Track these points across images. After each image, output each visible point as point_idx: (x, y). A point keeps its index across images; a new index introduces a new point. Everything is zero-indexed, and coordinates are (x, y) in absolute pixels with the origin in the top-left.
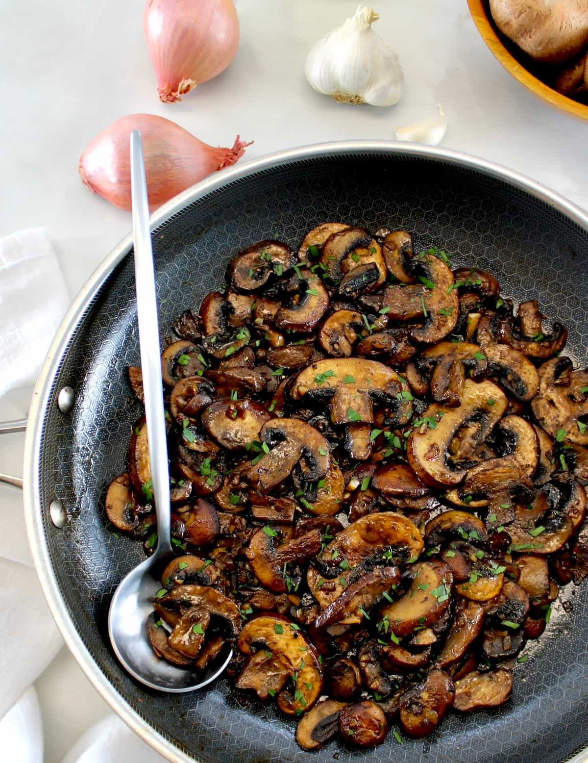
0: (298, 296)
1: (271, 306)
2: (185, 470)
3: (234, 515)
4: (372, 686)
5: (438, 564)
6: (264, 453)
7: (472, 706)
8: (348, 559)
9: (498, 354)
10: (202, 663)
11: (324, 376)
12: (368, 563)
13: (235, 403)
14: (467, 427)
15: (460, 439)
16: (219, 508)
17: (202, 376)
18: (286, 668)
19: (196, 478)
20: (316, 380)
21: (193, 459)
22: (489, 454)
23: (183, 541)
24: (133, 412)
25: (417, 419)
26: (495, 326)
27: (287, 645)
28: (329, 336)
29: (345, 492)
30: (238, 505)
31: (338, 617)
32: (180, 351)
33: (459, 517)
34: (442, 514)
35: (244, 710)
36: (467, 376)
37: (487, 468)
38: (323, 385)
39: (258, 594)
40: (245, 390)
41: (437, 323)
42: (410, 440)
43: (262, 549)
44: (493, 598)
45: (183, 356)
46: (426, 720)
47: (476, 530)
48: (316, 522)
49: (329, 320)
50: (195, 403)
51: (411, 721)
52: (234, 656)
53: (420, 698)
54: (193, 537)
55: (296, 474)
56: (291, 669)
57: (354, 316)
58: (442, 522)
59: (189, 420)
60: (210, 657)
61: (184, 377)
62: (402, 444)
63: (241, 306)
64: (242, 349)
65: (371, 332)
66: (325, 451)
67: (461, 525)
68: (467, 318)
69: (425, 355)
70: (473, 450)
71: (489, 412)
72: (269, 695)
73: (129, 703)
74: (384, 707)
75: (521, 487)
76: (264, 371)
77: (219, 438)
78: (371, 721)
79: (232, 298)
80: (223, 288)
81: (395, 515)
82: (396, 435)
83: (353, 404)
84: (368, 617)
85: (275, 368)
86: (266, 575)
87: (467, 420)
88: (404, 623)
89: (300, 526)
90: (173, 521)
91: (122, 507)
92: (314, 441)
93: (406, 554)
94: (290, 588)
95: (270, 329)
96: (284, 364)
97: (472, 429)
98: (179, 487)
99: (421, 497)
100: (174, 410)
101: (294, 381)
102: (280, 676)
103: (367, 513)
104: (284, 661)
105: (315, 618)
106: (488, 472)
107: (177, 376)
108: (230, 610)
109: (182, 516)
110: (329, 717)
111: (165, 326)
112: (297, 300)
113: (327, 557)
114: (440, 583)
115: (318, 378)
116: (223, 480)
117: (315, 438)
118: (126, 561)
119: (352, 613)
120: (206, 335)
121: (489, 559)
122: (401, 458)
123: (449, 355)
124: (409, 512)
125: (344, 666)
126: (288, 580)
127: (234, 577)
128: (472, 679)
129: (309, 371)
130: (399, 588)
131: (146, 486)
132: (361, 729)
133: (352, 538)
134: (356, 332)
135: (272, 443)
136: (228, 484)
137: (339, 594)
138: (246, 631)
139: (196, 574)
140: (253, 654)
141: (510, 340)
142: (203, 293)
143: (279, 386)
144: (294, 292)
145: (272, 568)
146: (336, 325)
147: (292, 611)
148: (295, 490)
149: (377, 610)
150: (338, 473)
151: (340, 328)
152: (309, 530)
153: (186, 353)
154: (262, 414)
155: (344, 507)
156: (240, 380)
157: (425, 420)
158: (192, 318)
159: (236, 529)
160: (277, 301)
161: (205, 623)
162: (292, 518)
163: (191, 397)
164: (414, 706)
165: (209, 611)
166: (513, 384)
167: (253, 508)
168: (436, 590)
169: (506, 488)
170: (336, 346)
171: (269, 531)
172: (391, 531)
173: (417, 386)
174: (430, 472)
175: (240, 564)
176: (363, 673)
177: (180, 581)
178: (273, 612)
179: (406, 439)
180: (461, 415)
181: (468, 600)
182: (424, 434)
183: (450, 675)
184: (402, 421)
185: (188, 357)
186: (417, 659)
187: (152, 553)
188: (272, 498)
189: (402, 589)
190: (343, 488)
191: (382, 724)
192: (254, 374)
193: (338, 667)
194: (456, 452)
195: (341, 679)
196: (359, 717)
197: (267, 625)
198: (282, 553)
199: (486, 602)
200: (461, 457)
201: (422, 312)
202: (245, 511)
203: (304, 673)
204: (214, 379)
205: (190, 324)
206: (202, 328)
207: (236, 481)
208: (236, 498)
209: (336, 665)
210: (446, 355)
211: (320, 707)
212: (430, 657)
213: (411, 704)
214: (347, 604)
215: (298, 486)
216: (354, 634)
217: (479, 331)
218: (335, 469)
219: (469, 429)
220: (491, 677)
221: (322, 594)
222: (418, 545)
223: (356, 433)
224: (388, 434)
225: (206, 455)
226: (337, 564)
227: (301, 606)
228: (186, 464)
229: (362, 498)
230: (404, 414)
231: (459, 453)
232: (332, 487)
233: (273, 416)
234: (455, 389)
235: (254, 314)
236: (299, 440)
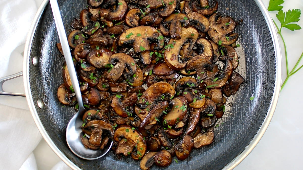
0: (115, 6)
1: (106, 11)
2: (85, 78)
3: (105, 92)
4: (164, 145)
5: (181, 97)
6: (112, 68)
7: (201, 146)
8: (149, 101)
9: (193, 16)
10: (103, 147)
11: (129, 35)
12: (156, 101)
13: (98, 51)
14: (185, 45)
15: (183, 50)
16: (99, 90)
17: (85, 43)
18: (133, 144)
19: (89, 81)
20: (126, 37)
21: (86, 74)
22: (195, 54)
23: (88, 104)
24: (61, 60)
25: (166, 46)
26: (191, 5)
27: (131, 135)
28: (129, 20)
29: (144, 77)
30: (106, 88)
31: (148, 123)
32: (75, 34)
33: (187, 79)
34: (181, 79)
35: (121, 161)
36: (182, 26)
37: (194, 60)
38: (130, 39)
39: (118, 119)
40: (101, 45)
41: (169, 8)
42: (164, 54)
43: (117, 103)
44: (203, 107)
45: (76, 36)
46: (184, 154)
47: (193, 83)
48: (135, 90)
49: (128, 14)
50: (83, 54)
51: (180, 155)
52: (113, 142)
53: (182, 146)
54: (91, 102)
55: (125, 73)
56: (134, 144)
57: (137, 11)
58: (181, 81)
59: (83, 60)
60: (105, 145)
61: (78, 44)
62: (162, 56)
63: (95, 13)
64: (98, 30)
65: (145, 15)
66: (134, 64)
67: (188, 82)
68: (180, 4)
69: (166, 20)
70: (188, 54)
71: (192, 38)
72: (128, 154)
73: (78, 166)
74: (170, 151)
75: (207, 65)
76: (107, 37)
77: (95, 65)
78: (166, 157)
79: (91, 10)
80: (87, 7)
81: (163, 82)
82: (159, 53)
83: (141, 44)
84: (159, 121)
85: (111, 35)
86: (119, 112)
87: (185, 43)
88: (172, 121)
89: (129, 92)
90: (83, 98)
91: (64, 96)
92: (129, 61)
93: (169, 96)
94: (129, 115)
95: (107, 21)
96: (114, 33)
97: (187, 46)
98: (83, 85)
99: (171, 74)
100: (76, 57)
101: (119, 39)
102: (131, 147)
103: (153, 83)
104: (131, 141)
105: (140, 124)
106: (194, 62)
107: (75, 44)
108: (109, 127)
109: (86, 96)
110: (151, 158)
111: (68, 26)
112: (115, 8)
113: (141, 102)
114: (183, 104)
115: (127, 37)
116: (99, 80)
117: (130, 59)
118: (69, 115)
119: (153, 120)
120: (83, 26)
121: (200, 93)
122: (162, 61)
123: (175, 19)
124: (168, 80)
125: (153, 139)
126: (128, 112)
127: (109, 114)
128: (199, 137)
129: (124, 34)
130: (169, 108)
131: (71, 87)
132: (162, 161)
133: (149, 93)
134: (139, 16)
135: (114, 64)
136: (101, 81)
137: (147, 114)
138: (116, 133)
139: (95, 116)
140: (120, 141)
141: (196, 10)
142: (80, 10)
143: (113, 41)
144: (114, 5)
145: (122, 109)
146: (131, 15)
147: (132, 123)
148: (126, 79)
149: (162, 118)
150: (140, 71)
151: (133, 16)
152: (133, 93)
153: (77, 35)
154: (109, 53)
155: (144, 82)
156: (98, 42)
157: (169, 45)
158: (77, 21)
159: (106, 97)
160: (108, 9)
161: (101, 133)
162: (126, 90)
163: (82, 51)
164: (180, 149)
165: (101, 129)
166: (200, 27)
167: (111, 88)
168: (181, 107)
169: (202, 66)
170: (132, 23)
171: (118, 96)
172: (162, 88)
173: (165, 33)
174: (173, 65)
175: (110, 109)
176: (160, 141)
177: (89, 120)
178: (125, 125)
179: (163, 53)
180: (182, 41)
181: (194, 109)
182: (169, 51)
183: (191, 136)
184: (161, 47)
185: (78, 36)
186: (178, 132)
187: (78, 111)
188: (117, 84)
189: (170, 108)
190: (143, 76)
191: (170, 158)
192: (103, 39)
193: (151, 140)
194: (182, 55)
195: (153, 144)
196: (161, 156)
197: (123, 130)
198: (124, 103)
199: (200, 108)
200: (185, 57)
201: (163, 4)
202: (109, 90)
203: (139, 144)
204: (89, 43)
205: (77, 23)
206: (82, 24)
207: (104, 80)
208: (104, 86)
209: (150, 140)
210: (174, 19)
211: (147, 155)
212: (183, 131)
213: (178, 149)
214: (150, 117)
215: (126, 78)
216: (155, 127)
217: (185, 8)
218: (139, 69)
219: (186, 46)
220: (206, 134)
221: (141, 115)
222: (173, 92)
223: (144, 54)
224: (156, 53)
225: (91, 72)
226: (145, 104)
227: (135, 120)
228: (84, 76)
229: (150, 78)
230: (161, 45)
231: (183, 55)
232: (139, 76)
233: (113, 53)
234: (178, 32)
235: (100, 16)
236: (124, 61)
